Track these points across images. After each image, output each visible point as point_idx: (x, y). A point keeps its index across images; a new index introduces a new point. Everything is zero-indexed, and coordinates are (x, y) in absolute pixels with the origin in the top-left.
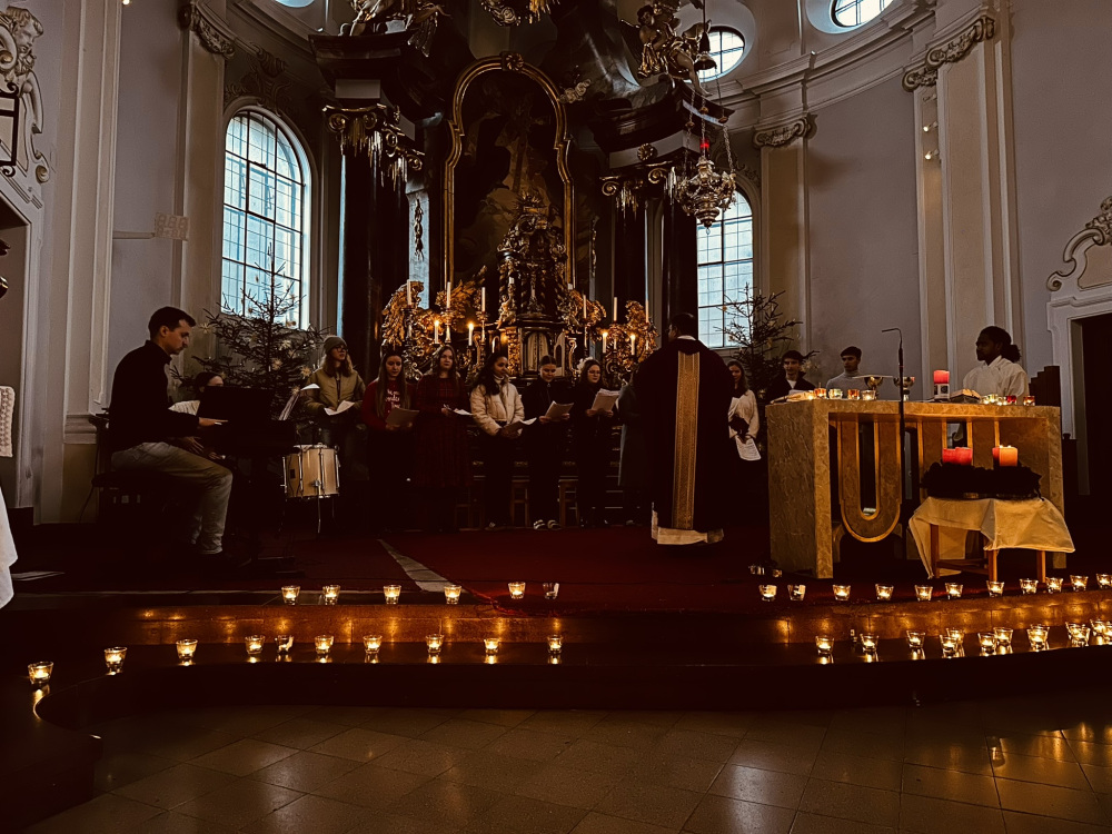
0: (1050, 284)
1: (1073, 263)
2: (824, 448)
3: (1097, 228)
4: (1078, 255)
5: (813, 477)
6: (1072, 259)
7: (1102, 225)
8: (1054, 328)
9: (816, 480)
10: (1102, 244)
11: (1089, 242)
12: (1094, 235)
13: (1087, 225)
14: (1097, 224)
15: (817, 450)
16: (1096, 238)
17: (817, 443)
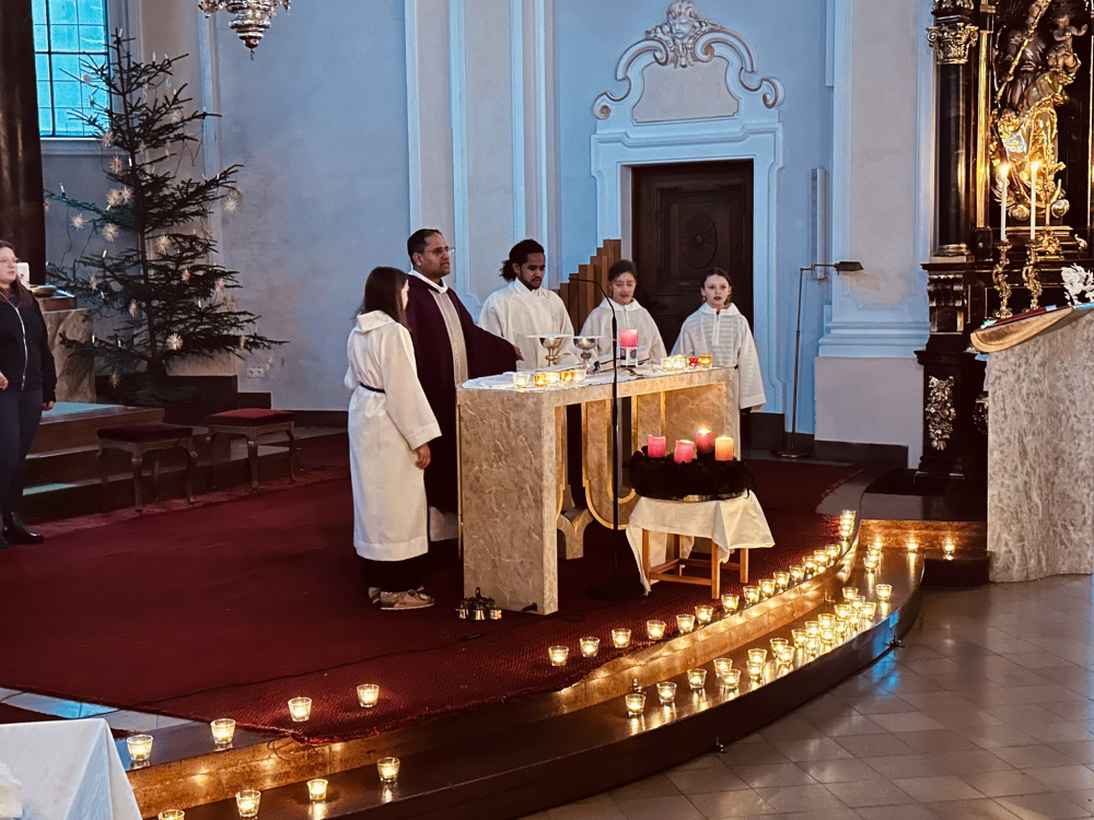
0: (597, 109)
1: (626, 82)
2: (551, 453)
3: (660, 41)
4: (633, 73)
5: (541, 491)
6: (626, 78)
7: (666, 38)
8: (600, 172)
9: (545, 494)
10: (664, 64)
11: (648, 58)
12: (655, 49)
13: (648, 32)
14: (660, 35)
15: (546, 457)
16: (658, 55)
17: (545, 449)
